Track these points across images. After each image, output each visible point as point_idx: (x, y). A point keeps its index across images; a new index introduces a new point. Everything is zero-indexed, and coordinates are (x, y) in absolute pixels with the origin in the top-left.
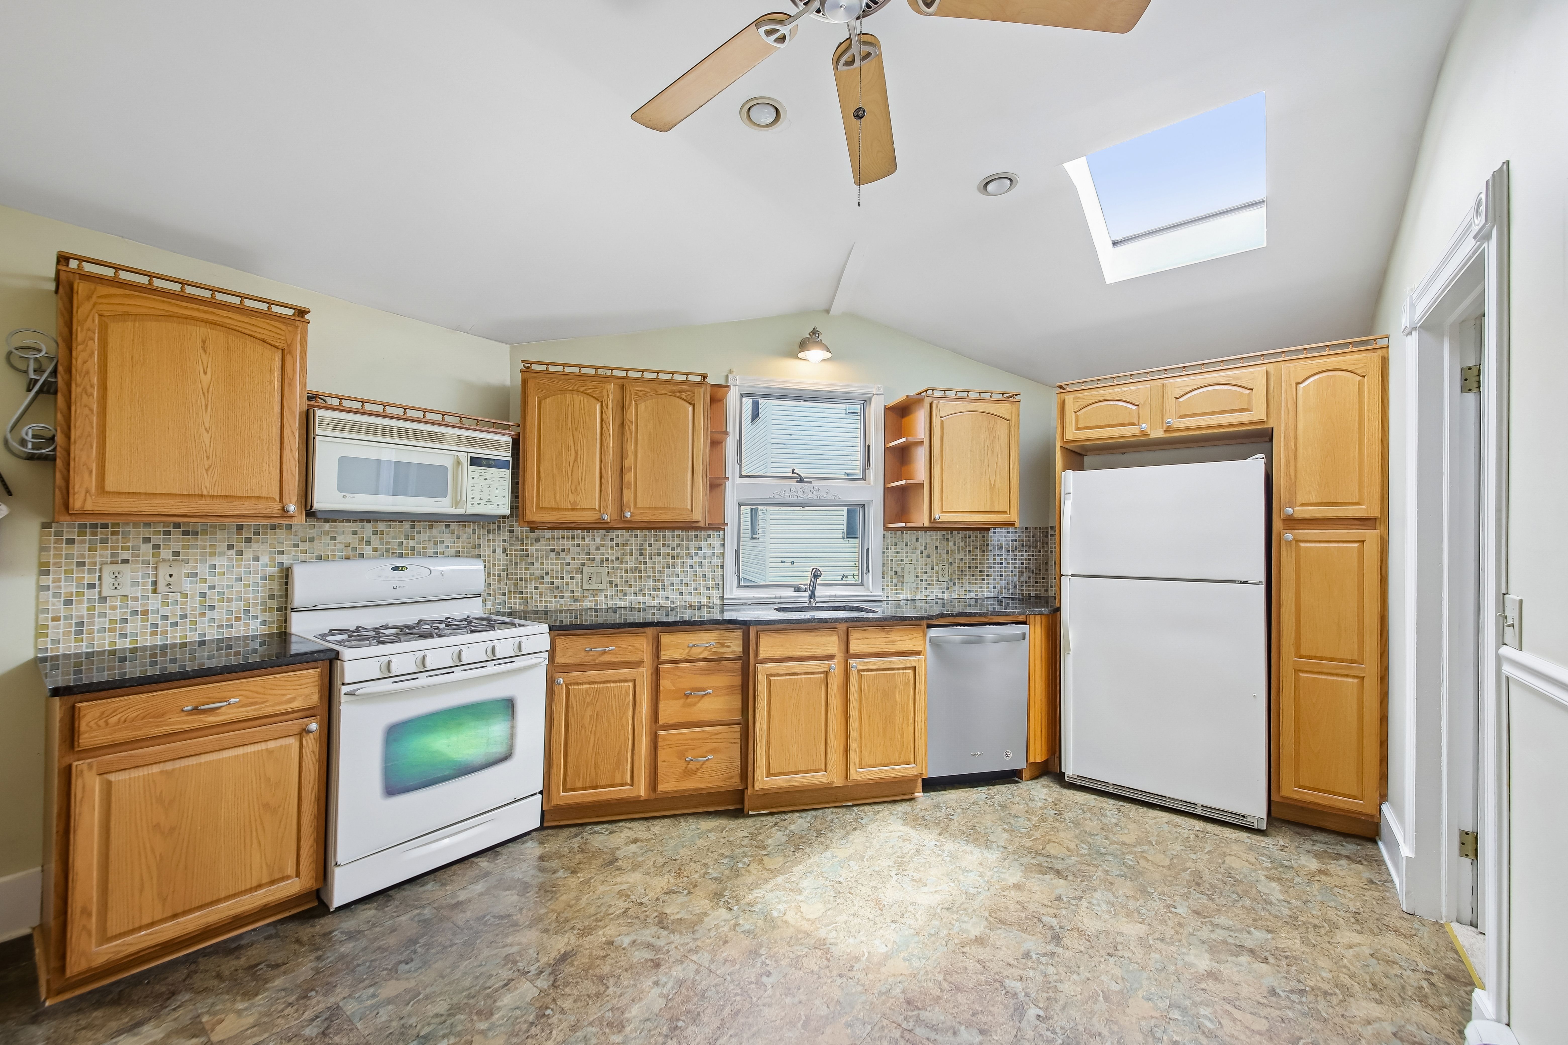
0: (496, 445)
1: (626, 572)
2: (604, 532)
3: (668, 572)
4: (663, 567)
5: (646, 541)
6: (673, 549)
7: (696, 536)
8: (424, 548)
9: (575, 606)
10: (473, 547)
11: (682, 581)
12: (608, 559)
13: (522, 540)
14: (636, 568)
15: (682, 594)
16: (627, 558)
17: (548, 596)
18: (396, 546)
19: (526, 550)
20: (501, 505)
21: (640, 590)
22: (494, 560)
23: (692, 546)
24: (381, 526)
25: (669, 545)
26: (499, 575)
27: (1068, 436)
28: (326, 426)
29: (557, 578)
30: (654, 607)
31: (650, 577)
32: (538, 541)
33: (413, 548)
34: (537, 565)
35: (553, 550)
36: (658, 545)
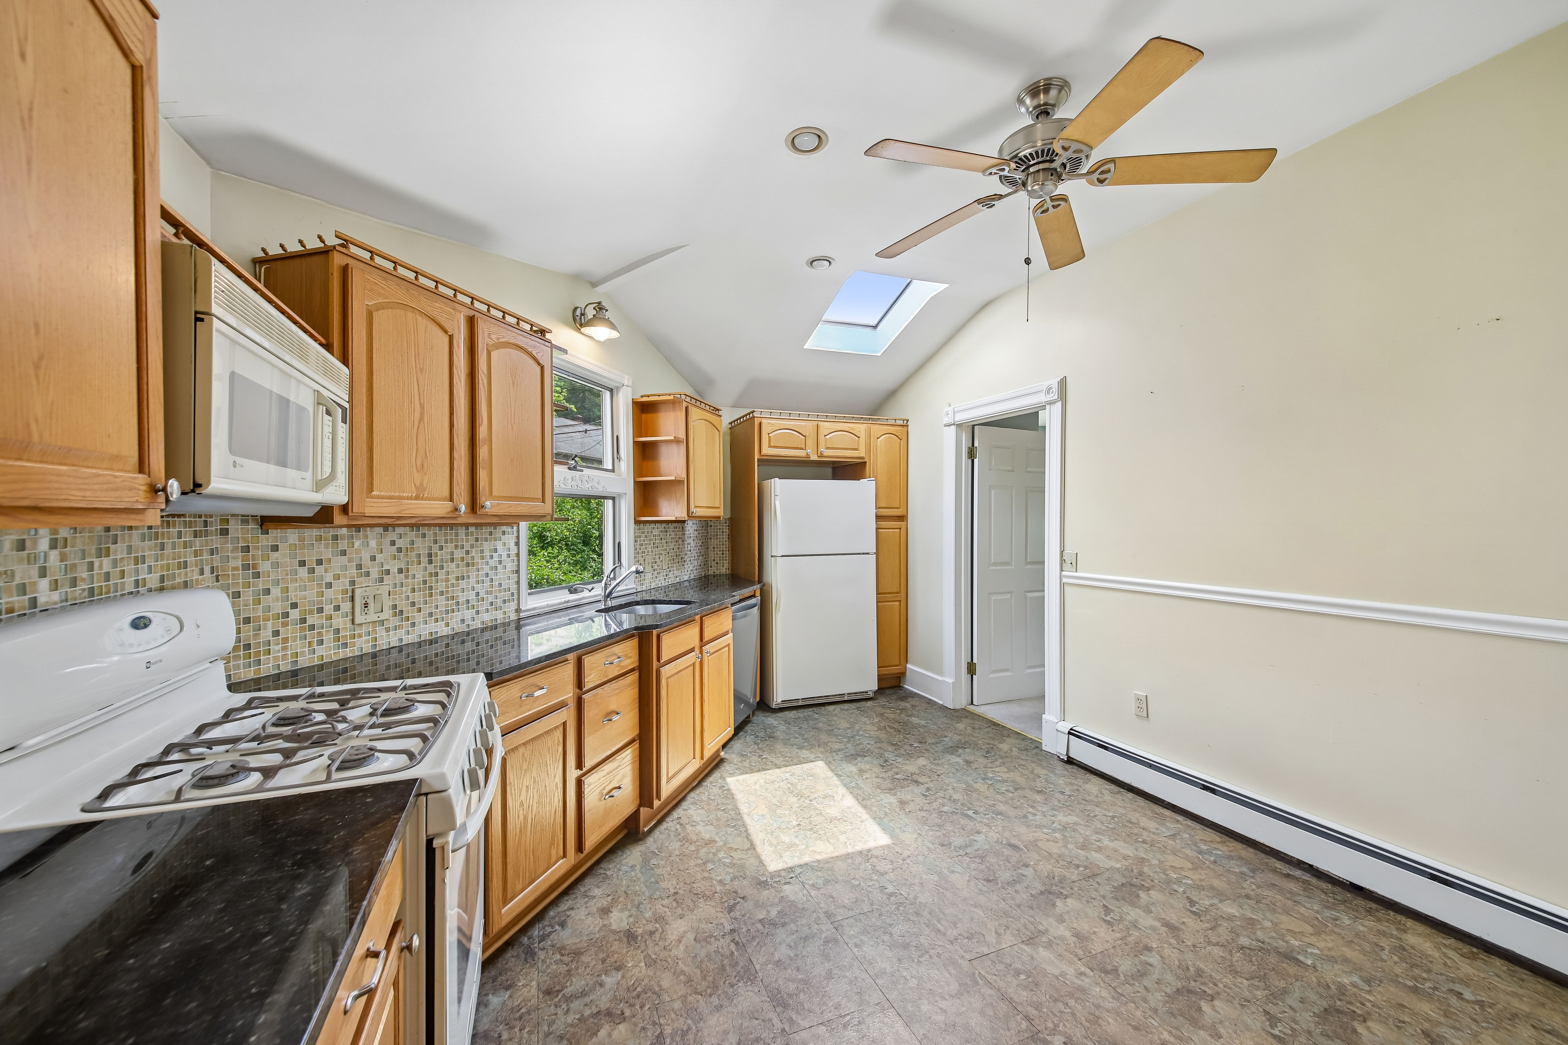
1: (413, 590)
3: (463, 584)
4: (457, 579)
5: (436, 542)
6: (467, 552)
7: (491, 533)
9: (343, 653)
11: (478, 594)
12: (388, 572)
13: (246, 549)
14: (425, 582)
15: (478, 612)
16: (414, 569)
17: (298, 646)
19: (255, 566)
21: (431, 615)
23: (487, 546)
25: (462, 547)
27: (764, 452)
29: (311, 612)
30: (447, 636)
31: (442, 593)
32: (275, 548)
34: (276, 592)
35: (302, 563)
36: (450, 547)
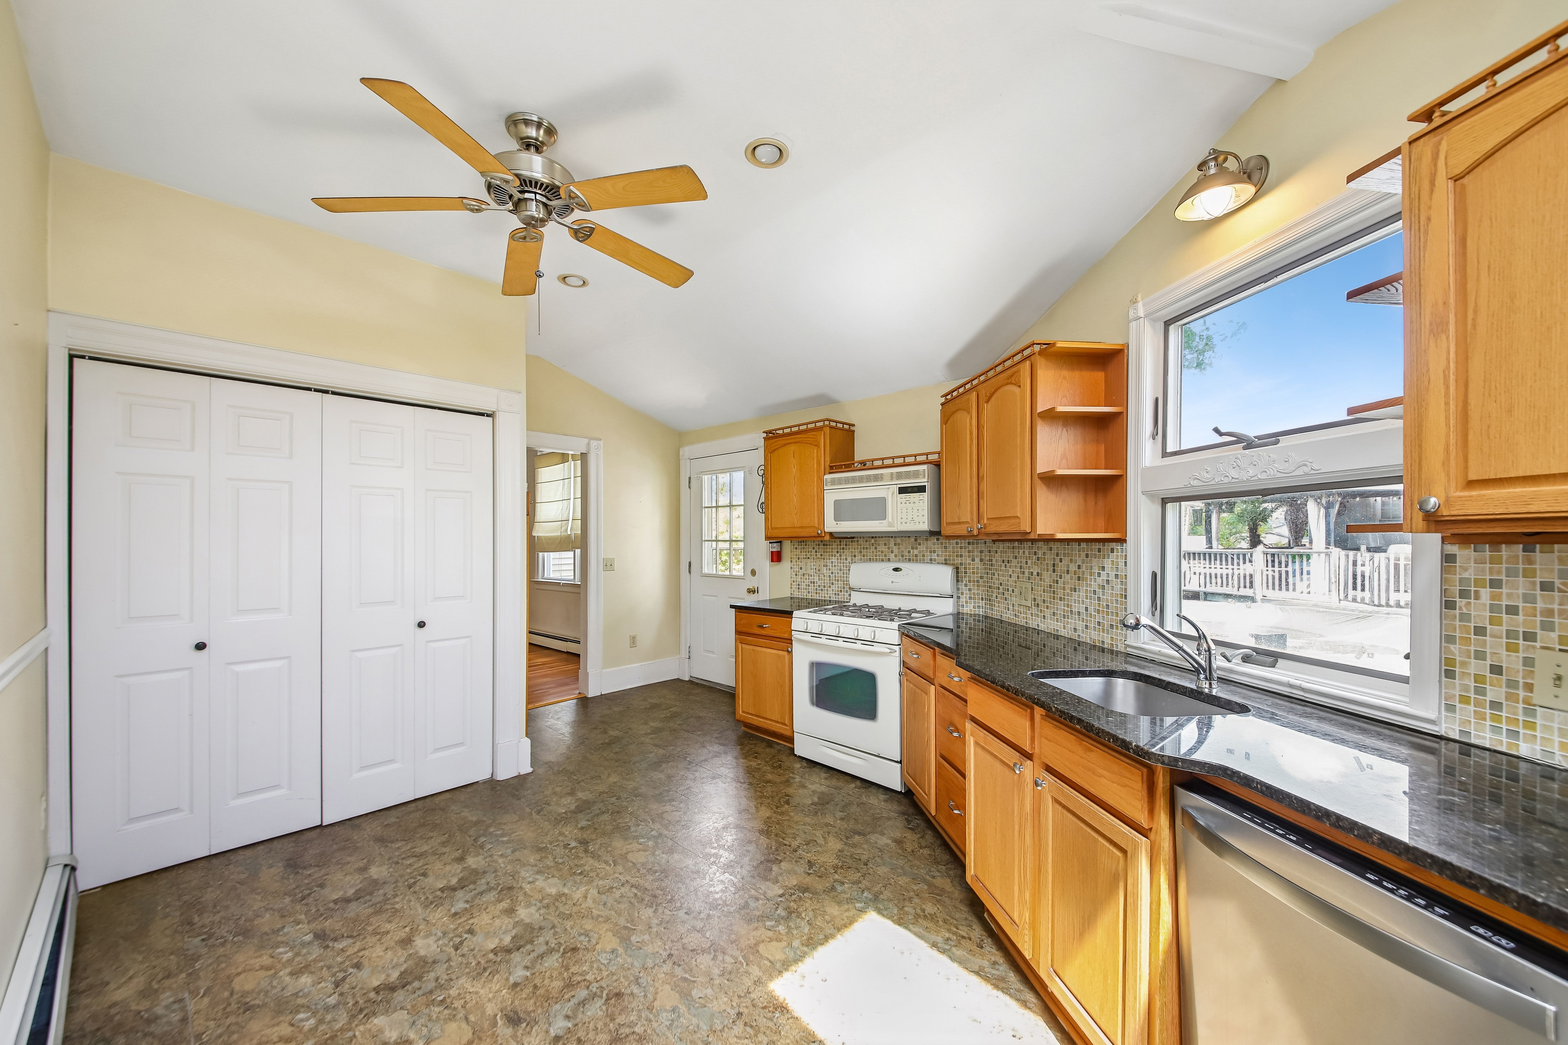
0: (916, 474)
2: (1029, 544)
8: (924, 556)
10: (957, 556)
18: (907, 554)
20: (921, 523)
22: (973, 568)
24: (899, 540)
26: (978, 581)
28: (829, 484)
33: (916, 556)
